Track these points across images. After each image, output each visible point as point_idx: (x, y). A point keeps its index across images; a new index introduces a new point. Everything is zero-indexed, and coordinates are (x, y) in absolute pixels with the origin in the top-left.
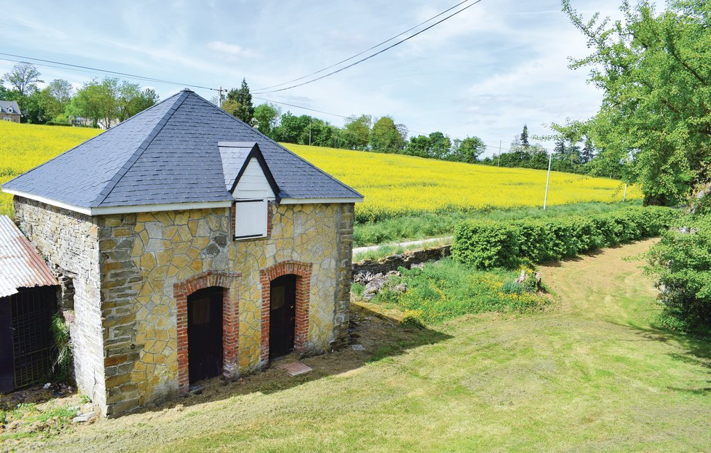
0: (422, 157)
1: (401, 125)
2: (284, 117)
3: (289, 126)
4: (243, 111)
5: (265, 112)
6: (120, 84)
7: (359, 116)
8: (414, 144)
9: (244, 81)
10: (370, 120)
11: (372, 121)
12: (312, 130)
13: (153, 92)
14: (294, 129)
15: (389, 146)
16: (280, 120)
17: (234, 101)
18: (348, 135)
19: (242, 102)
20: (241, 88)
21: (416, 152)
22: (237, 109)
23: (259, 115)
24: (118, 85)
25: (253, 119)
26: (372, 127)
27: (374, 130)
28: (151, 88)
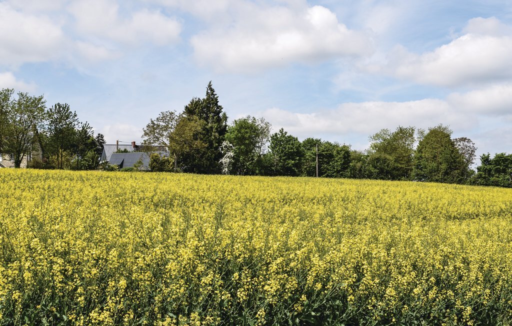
0: (504, 186)
1: (463, 139)
2: (275, 138)
3: (282, 151)
4: (208, 131)
5: (243, 131)
6: (14, 98)
7: (393, 130)
8: (488, 167)
9: (210, 86)
10: (411, 135)
11: (416, 136)
12: (319, 155)
13: (66, 108)
14: (290, 156)
15: (446, 173)
16: (269, 144)
17: (195, 117)
18: (378, 160)
19: (206, 119)
20: (205, 98)
21: (492, 179)
22: (199, 128)
23: (232, 136)
24: (11, 99)
25: (224, 144)
26: (415, 146)
27: (420, 150)
28: (62, 103)
